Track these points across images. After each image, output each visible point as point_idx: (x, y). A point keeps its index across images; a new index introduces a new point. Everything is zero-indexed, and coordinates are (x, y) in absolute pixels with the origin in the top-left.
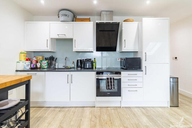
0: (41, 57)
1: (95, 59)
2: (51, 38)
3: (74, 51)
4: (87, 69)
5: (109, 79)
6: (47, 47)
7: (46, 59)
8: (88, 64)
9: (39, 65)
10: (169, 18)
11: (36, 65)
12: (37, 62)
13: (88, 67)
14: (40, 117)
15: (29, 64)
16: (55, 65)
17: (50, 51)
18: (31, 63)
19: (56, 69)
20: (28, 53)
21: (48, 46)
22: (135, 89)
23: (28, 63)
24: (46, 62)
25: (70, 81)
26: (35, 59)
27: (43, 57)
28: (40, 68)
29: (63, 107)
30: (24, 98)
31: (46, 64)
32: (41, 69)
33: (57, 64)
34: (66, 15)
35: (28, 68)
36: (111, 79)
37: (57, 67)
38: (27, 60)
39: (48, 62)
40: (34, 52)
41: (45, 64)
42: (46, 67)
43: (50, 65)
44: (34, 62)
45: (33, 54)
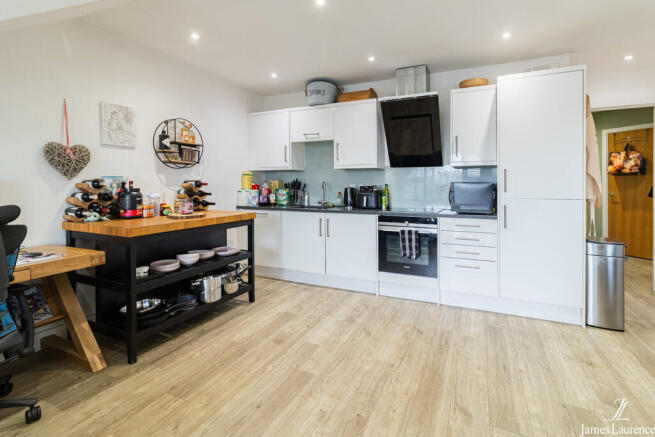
0: (277, 182)
1: (386, 185)
2: (293, 143)
3: (335, 167)
4: (364, 208)
5: (406, 233)
6: (286, 161)
7: (286, 186)
8: (365, 198)
9: (272, 198)
10: (584, 67)
11: (268, 199)
12: (269, 192)
13: (365, 205)
14: (272, 291)
15: (257, 195)
16: (303, 200)
17: (290, 168)
18: (260, 194)
19: (303, 206)
20: (256, 174)
21: (288, 159)
22: (475, 264)
23: (255, 192)
24: (284, 192)
25: (325, 232)
26: (265, 186)
27: (280, 181)
28: (275, 204)
29: (313, 286)
30: (246, 249)
31: (284, 198)
32: (276, 206)
33: (306, 197)
34: (318, 92)
35: (255, 203)
36: (410, 232)
37: (306, 204)
38: (253, 187)
39: (288, 193)
40: (266, 172)
41: (283, 196)
42: (285, 203)
43: (292, 198)
44: (265, 192)
45: (264, 176)
